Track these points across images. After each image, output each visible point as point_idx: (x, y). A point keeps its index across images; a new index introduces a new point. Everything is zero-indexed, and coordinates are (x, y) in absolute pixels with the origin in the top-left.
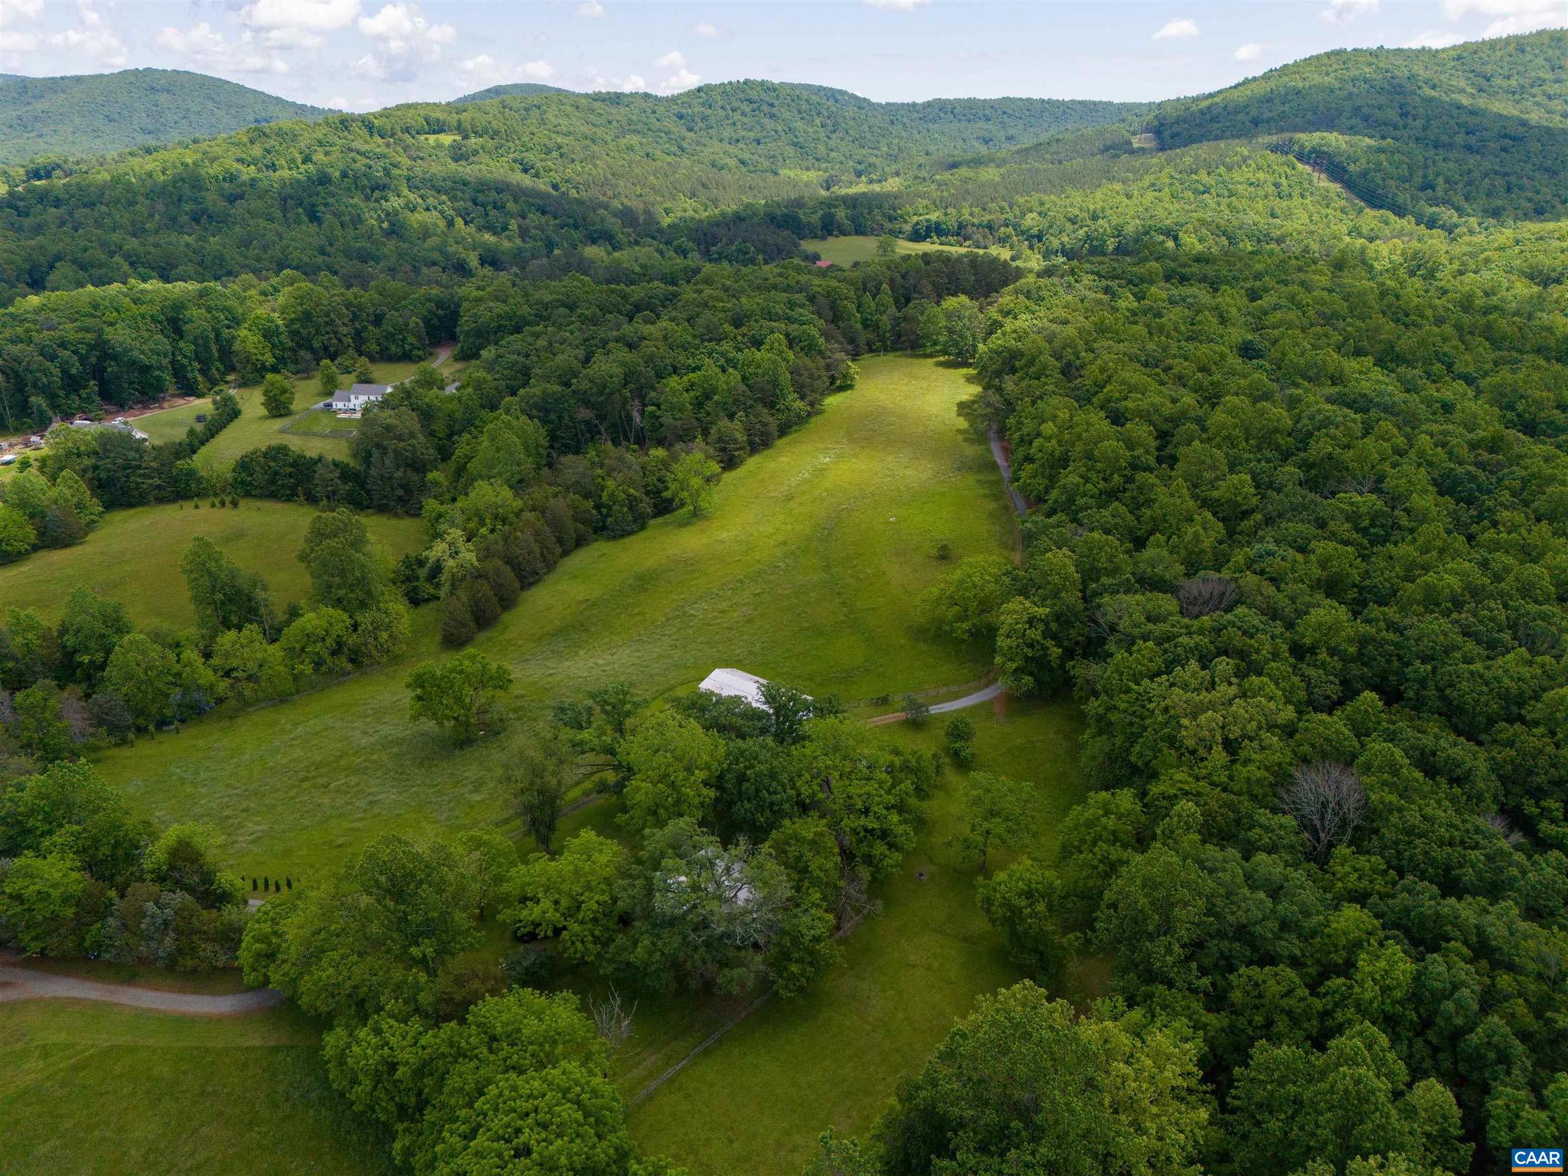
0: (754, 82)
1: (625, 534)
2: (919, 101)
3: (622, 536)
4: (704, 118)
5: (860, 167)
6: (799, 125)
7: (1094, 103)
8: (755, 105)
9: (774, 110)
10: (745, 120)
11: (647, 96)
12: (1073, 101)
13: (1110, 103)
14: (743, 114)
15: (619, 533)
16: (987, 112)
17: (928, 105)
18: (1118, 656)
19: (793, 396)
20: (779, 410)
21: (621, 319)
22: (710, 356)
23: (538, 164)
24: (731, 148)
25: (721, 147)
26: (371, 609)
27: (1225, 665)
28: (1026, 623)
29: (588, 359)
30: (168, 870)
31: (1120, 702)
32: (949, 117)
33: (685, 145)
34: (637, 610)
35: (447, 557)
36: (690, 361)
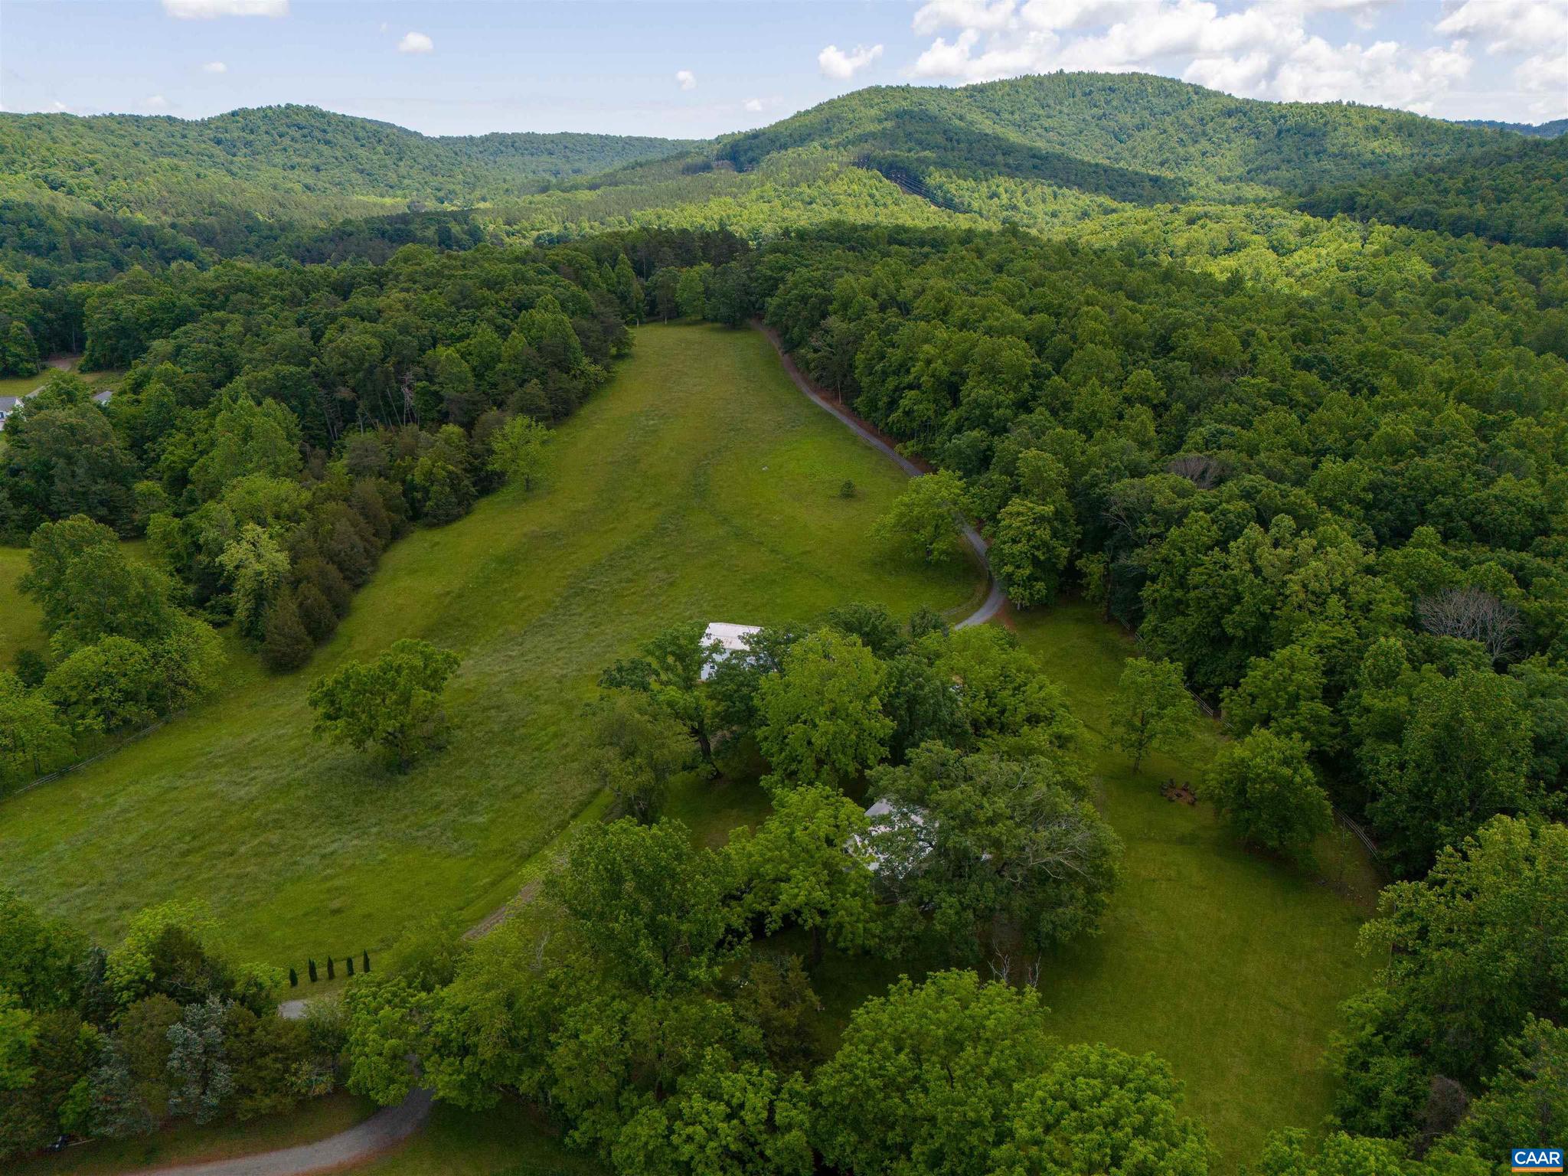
0: (298, 107)
1: (449, 519)
2: (477, 135)
3: (448, 522)
4: (248, 144)
5: (441, 194)
6: (361, 152)
7: (650, 140)
8: (305, 131)
9: (329, 136)
10: (297, 146)
11: (170, 120)
12: (630, 138)
13: (664, 140)
14: (293, 140)
15: (443, 519)
16: (549, 146)
17: (486, 139)
18: (1174, 532)
19: (586, 360)
20: (575, 376)
21: (332, 297)
22: (473, 322)
23: (70, 181)
24: (289, 174)
25: (278, 172)
26: (168, 634)
27: (1287, 521)
28: (1033, 524)
29: (316, 337)
30: (158, 978)
31: (1195, 576)
32: (512, 150)
33: (235, 170)
34: (520, 594)
35: (253, 560)
36: (452, 330)
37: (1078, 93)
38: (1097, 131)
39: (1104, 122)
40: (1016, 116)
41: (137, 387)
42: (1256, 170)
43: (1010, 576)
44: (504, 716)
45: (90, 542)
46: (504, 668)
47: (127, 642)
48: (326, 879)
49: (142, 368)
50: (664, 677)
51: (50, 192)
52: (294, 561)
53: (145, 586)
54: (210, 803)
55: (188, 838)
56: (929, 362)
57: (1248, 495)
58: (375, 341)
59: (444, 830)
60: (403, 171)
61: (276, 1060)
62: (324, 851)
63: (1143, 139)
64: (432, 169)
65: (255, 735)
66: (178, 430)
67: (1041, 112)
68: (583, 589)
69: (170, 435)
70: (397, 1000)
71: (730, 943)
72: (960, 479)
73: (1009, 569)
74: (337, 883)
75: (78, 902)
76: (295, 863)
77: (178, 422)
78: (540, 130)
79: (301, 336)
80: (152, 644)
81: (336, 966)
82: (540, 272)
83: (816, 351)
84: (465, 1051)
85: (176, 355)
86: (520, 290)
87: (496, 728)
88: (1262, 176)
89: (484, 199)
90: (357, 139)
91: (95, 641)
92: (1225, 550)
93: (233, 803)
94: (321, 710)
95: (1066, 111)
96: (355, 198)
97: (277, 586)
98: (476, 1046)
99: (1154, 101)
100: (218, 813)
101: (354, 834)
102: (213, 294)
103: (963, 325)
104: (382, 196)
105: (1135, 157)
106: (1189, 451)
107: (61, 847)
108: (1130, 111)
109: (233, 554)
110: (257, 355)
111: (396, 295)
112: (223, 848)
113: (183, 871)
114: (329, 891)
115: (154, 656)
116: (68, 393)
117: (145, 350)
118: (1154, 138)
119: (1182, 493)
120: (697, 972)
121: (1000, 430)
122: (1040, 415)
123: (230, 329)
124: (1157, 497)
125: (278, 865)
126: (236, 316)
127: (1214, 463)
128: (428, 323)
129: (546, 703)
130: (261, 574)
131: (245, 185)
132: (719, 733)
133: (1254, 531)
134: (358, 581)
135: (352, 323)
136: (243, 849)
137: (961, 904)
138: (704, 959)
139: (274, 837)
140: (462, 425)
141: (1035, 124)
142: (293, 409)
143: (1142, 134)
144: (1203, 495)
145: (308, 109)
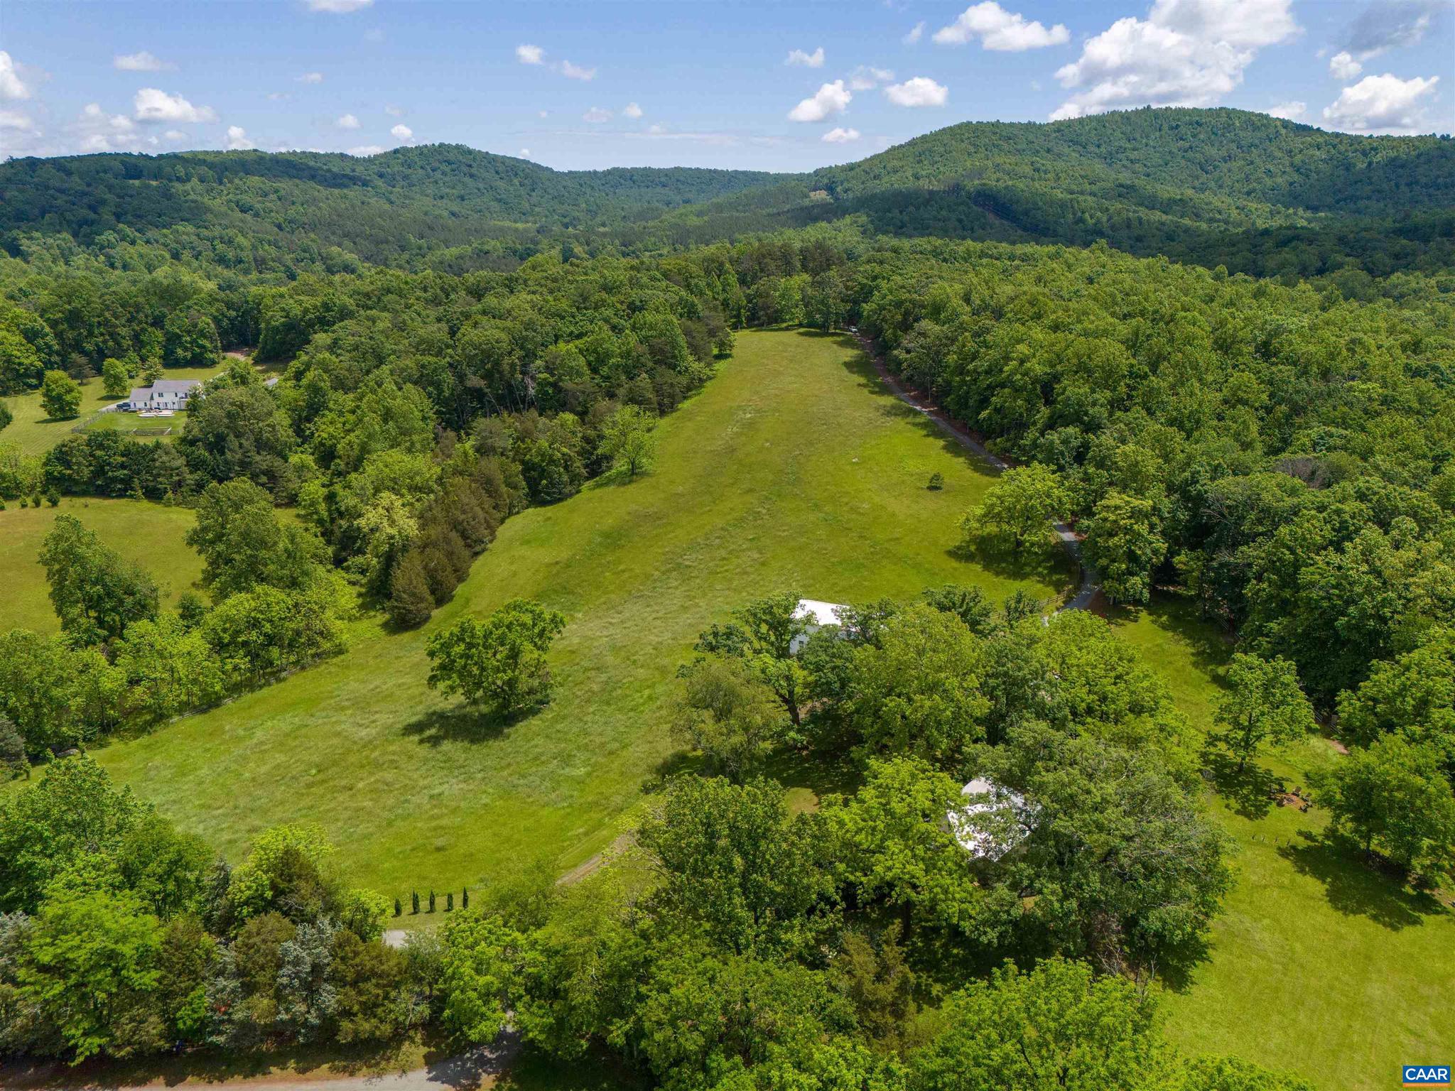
0: (449, 146)
2: (600, 169)
4: (406, 177)
5: (566, 220)
6: (500, 184)
7: (754, 173)
8: (454, 166)
9: (474, 171)
10: (446, 179)
11: (343, 155)
12: (736, 171)
13: (767, 174)
14: (444, 173)
15: (557, 497)
16: (663, 179)
17: (608, 173)
18: (1284, 530)
19: (691, 358)
20: (680, 372)
21: (469, 298)
22: (591, 322)
23: (258, 206)
24: (439, 203)
25: (428, 201)
26: (310, 588)
27: (1410, 524)
28: (1130, 518)
29: (453, 332)
30: (274, 896)
31: (1305, 575)
32: (629, 183)
33: (393, 198)
34: (622, 567)
35: (385, 523)
36: (572, 328)
37: (1165, 127)
38: (1183, 162)
39: (1190, 154)
40: (1103, 149)
41: (299, 375)
42: (1345, 200)
43: (1105, 568)
44: (604, 677)
45: (251, 502)
46: (605, 633)
47: (274, 591)
48: (433, 818)
49: (304, 358)
50: (757, 645)
51: (240, 215)
52: (422, 527)
53: (292, 541)
54: (335, 741)
55: (314, 772)
56: (1022, 362)
57: (1362, 496)
58: (503, 336)
59: (543, 779)
60: (534, 200)
61: (377, 986)
62: (433, 792)
63: (1229, 171)
64: (558, 198)
65: (377, 682)
66: (330, 410)
67: (1128, 145)
68: (679, 564)
69: (323, 415)
70: (493, 938)
71: (821, 910)
72: (1054, 472)
73: (1104, 562)
74: (444, 822)
75: (214, 822)
76: (407, 801)
77: (331, 405)
78: (656, 165)
79: (439, 329)
80: (296, 595)
81: (437, 900)
82: (653, 279)
83: (908, 352)
84: (555, 994)
85: (334, 347)
86: (635, 295)
87: (595, 688)
88: (1352, 206)
89: (604, 225)
90: (497, 172)
91: (249, 590)
92: (1340, 550)
93: (355, 743)
94: (437, 662)
95: (1152, 143)
96: (492, 222)
97: (405, 549)
98: (566, 991)
99: (1242, 134)
100: (340, 751)
101: (461, 778)
102: (368, 295)
103: (1056, 328)
104: (515, 222)
105: (1221, 187)
106: (1295, 453)
107: (205, 771)
108: (1217, 144)
109: (370, 518)
110: (401, 347)
111: (524, 296)
112: (344, 783)
113: (306, 802)
114: (435, 829)
115: (296, 605)
116: (242, 377)
117: (308, 342)
118: (1240, 169)
119: (1293, 492)
120: (789, 936)
121: (1092, 427)
122: (1137, 413)
123: (381, 325)
124: (1264, 495)
125: (391, 802)
126: (385, 314)
127: (1323, 465)
128: (552, 322)
129: (642, 667)
130: (392, 537)
131: (402, 211)
132: (809, 704)
133: (1372, 533)
134: (478, 549)
135: (484, 320)
136: (361, 785)
137: (1064, 891)
138: (797, 922)
139: (389, 775)
140: (576, 413)
141: (1120, 156)
142: (429, 395)
143: (1228, 165)
144: (1312, 495)
145: (457, 147)
